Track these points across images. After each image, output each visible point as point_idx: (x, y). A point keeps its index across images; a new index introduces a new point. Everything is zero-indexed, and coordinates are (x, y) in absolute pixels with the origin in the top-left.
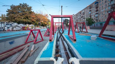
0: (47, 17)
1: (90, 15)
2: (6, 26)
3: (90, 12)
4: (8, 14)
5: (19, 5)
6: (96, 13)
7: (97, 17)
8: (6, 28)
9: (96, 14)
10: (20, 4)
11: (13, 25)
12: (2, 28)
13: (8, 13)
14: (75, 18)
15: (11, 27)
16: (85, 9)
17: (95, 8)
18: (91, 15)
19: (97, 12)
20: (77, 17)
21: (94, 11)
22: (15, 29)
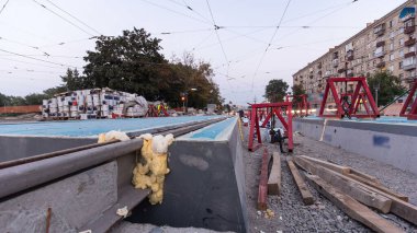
0: (208, 74)
1: (378, 62)
2: (104, 103)
3: (379, 51)
4: (88, 66)
5: (122, 35)
6: (406, 51)
7: (410, 70)
8: (105, 108)
9: (407, 56)
10: (126, 33)
11: (121, 99)
12: (95, 109)
13: (88, 63)
14: (311, 77)
15: (122, 105)
16: (357, 36)
17: (402, 30)
18: (386, 59)
19: (412, 49)
20: (320, 73)
21: (397, 45)
22: (131, 112)
